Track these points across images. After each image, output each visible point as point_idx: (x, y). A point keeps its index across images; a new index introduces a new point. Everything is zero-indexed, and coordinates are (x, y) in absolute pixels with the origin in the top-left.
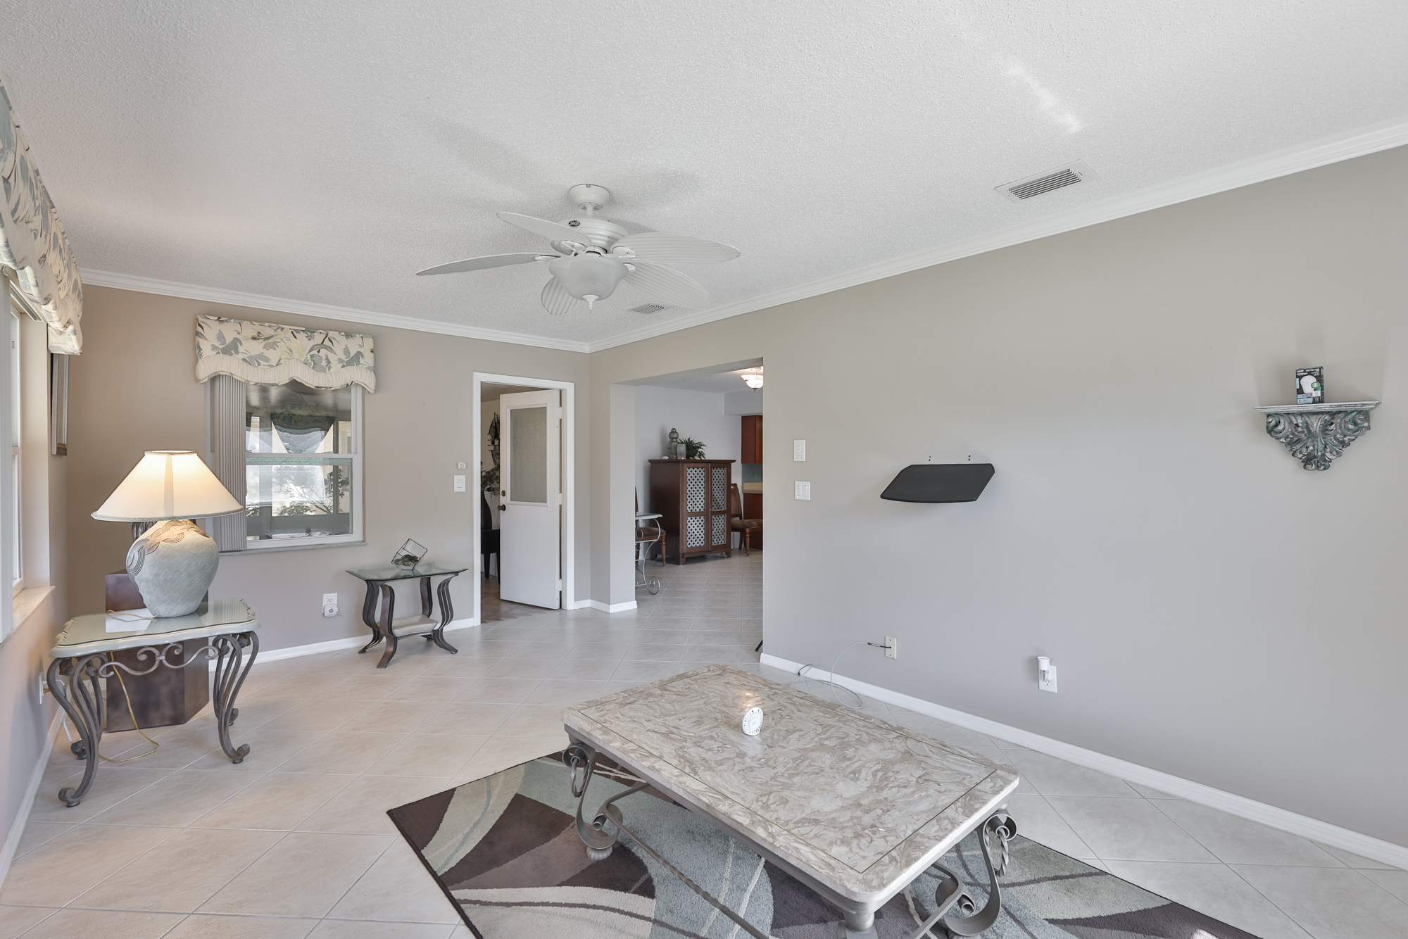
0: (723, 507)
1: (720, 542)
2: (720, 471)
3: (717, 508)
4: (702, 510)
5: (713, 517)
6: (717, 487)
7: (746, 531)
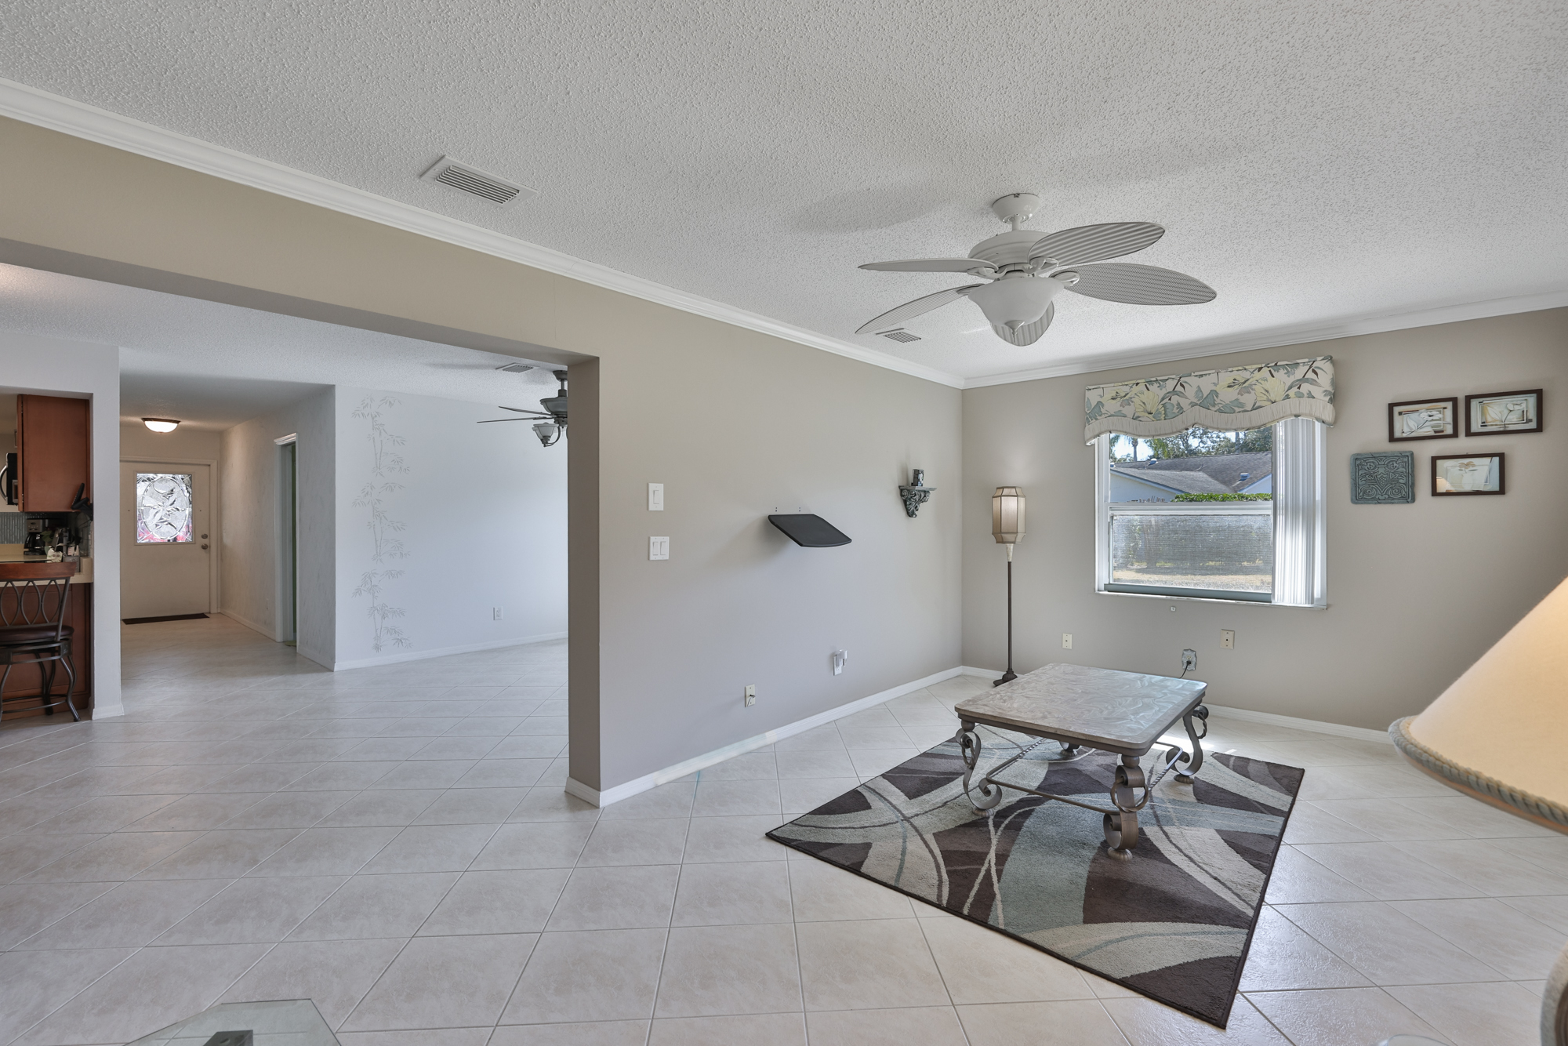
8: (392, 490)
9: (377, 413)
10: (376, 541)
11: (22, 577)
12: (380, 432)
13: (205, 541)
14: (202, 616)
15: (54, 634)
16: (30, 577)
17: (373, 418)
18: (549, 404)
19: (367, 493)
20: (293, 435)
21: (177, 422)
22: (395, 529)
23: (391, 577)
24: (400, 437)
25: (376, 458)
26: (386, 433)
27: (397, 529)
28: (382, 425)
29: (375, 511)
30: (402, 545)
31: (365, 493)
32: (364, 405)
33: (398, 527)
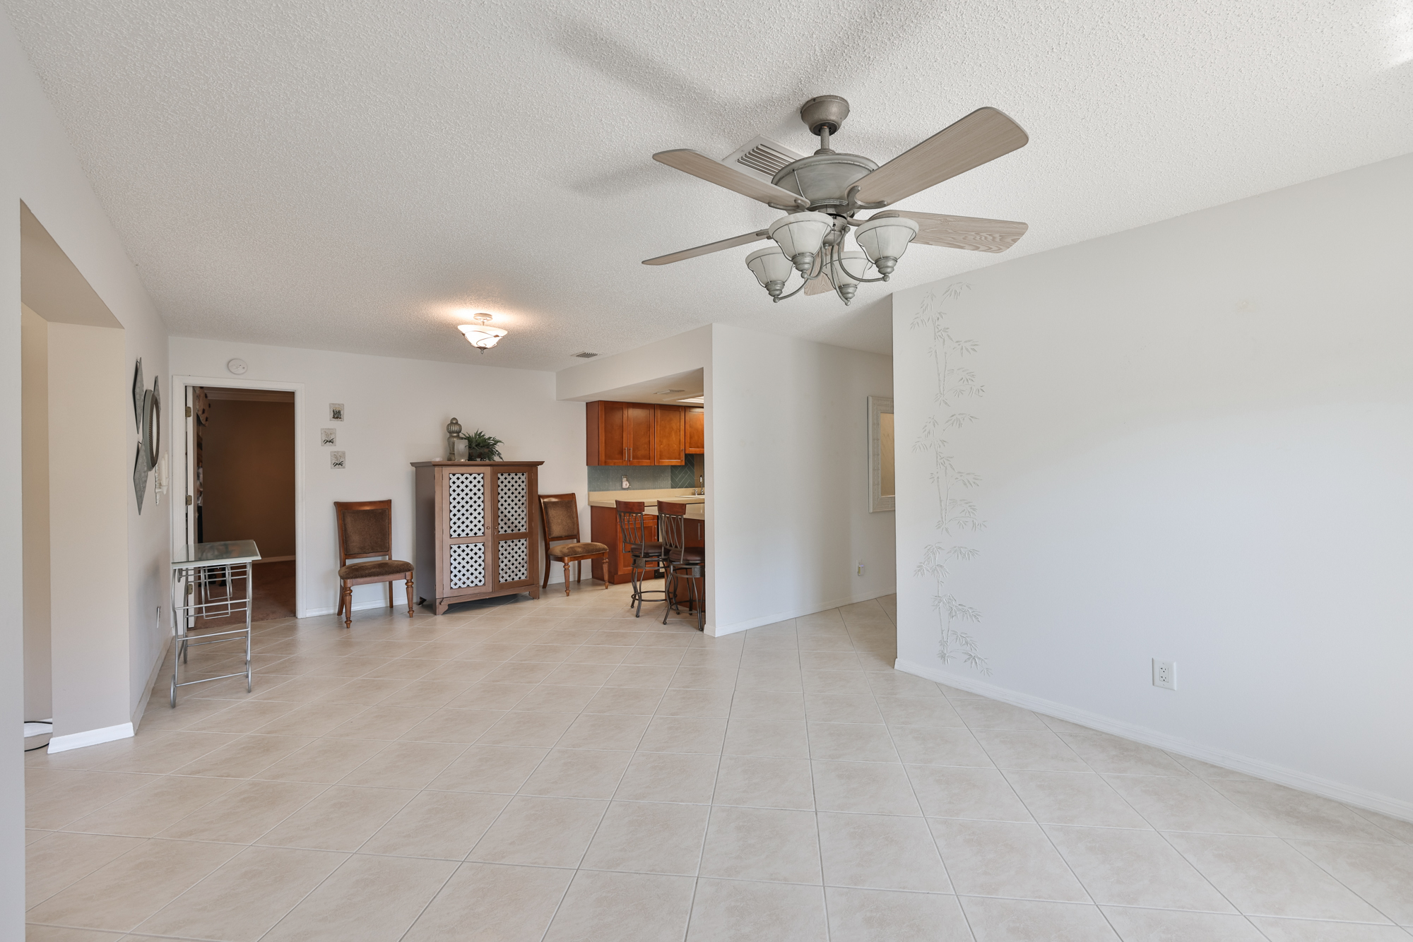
0: (522, 529)
1: (516, 578)
2: (516, 477)
3: (509, 530)
4: (479, 533)
6: (509, 500)
7: (565, 560)
8: (960, 425)
9: (940, 314)
10: (941, 501)
12: (944, 341)
17: (934, 323)
19: (929, 433)
22: (965, 484)
23: (960, 557)
24: (969, 341)
25: (939, 380)
26: (951, 339)
27: (968, 484)
28: (946, 329)
29: (939, 457)
30: (974, 510)
31: (926, 432)
32: (924, 308)
33: (969, 481)
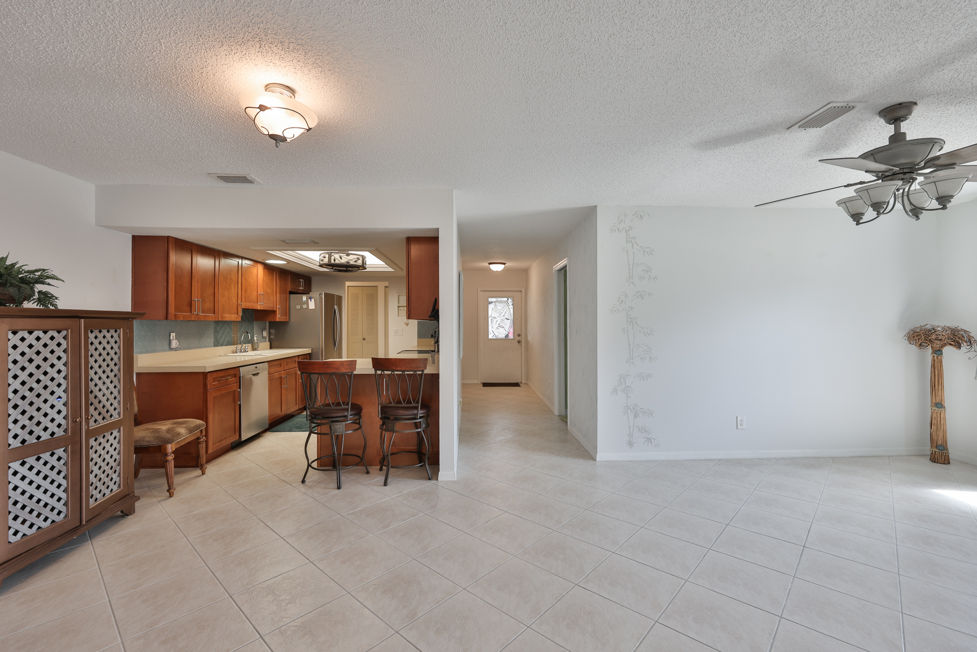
0: (115, 414)
1: (107, 492)
2: (108, 335)
3: (99, 418)
4: (59, 432)
5: (92, 442)
6: (100, 371)
7: (165, 449)
8: (643, 298)
9: (630, 227)
10: (629, 345)
11: (399, 369)
12: (633, 245)
13: (519, 338)
14: (517, 385)
15: (416, 412)
16: (403, 369)
17: (627, 232)
18: (877, 156)
19: (622, 302)
20: (566, 259)
21: (504, 264)
22: (645, 334)
23: (642, 379)
24: (649, 248)
25: (629, 269)
26: (638, 245)
27: (647, 334)
28: (634, 238)
29: (629, 318)
30: (650, 350)
31: (620, 301)
32: (620, 221)
33: (647, 333)
